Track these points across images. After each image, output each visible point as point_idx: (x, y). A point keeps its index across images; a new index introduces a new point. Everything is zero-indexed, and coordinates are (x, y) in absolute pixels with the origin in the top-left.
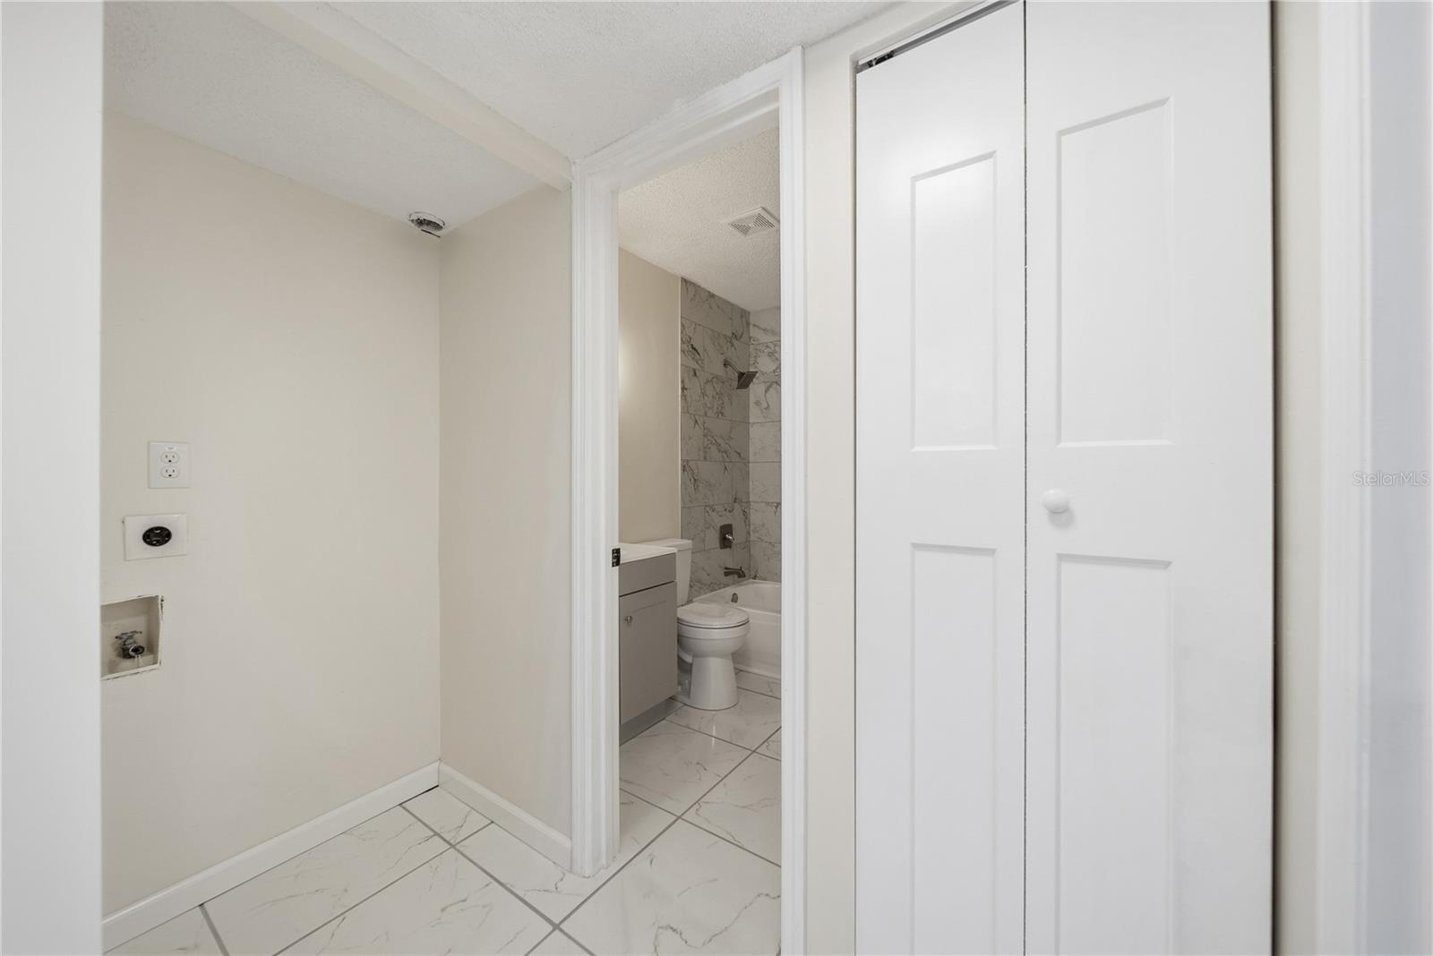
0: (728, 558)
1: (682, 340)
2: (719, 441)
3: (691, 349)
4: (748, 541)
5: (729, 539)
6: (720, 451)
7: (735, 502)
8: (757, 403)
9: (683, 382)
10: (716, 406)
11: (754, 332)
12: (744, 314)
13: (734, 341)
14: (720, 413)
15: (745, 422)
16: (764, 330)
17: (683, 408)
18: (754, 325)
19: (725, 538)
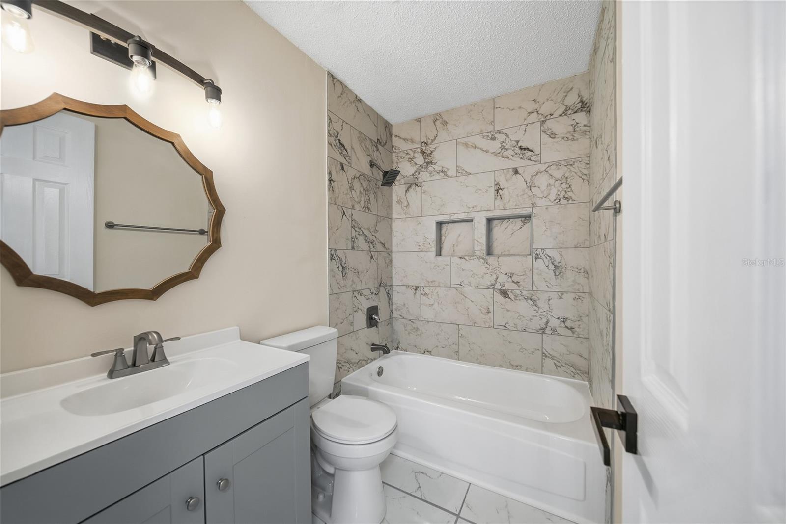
0: (374, 335)
1: (329, 133)
2: (366, 232)
3: (338, 145)
4: (391, 318)
5: (375, 319)
6: (366, 241)
7: (380, 286)
8: (399, 202)
9: (330, 173)
10: (363, 199)
11: (395, 141)
12: (387, 126)
13: (379, 147)
14: (366, 208)
15: (389, 218)
16: (405, 139)
17: (330, 199)
18: (396, 136)
19: (372, 318)
